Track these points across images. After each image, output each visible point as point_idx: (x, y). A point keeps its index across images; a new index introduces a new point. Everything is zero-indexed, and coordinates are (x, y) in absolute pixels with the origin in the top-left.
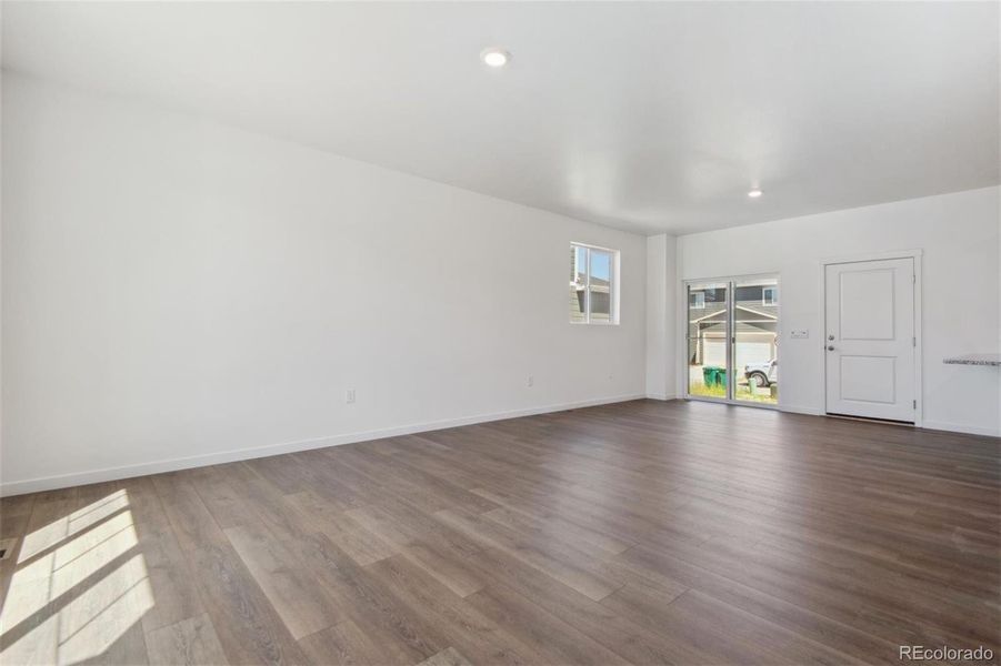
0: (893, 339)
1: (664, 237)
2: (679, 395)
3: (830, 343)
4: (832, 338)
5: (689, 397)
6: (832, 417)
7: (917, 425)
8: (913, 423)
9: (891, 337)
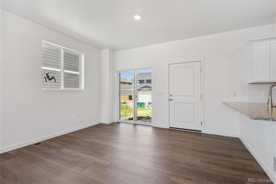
0: (193, 96)
1: (108, 50)
2: (116, 120)
3: (171, 98)
4: (171, 96)
5: (120, 121)
6: (172, 129)
7: (202, 132)
8: (201, 131)
9: (193, 95)
